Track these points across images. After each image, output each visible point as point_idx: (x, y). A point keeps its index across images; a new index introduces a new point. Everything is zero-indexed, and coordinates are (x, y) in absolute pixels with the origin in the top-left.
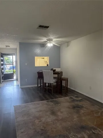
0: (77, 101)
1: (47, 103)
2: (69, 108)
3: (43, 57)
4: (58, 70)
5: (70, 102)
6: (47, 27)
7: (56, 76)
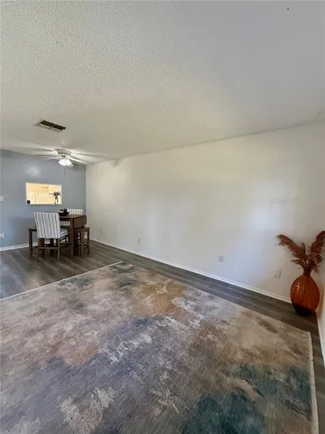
0: (125, 271)
1: (59, 287)
2: (111, 288)
3: (46, 186)
4: (73, 212)
5: (112, 277)
6: (61, 128)
7: (68, 224)
